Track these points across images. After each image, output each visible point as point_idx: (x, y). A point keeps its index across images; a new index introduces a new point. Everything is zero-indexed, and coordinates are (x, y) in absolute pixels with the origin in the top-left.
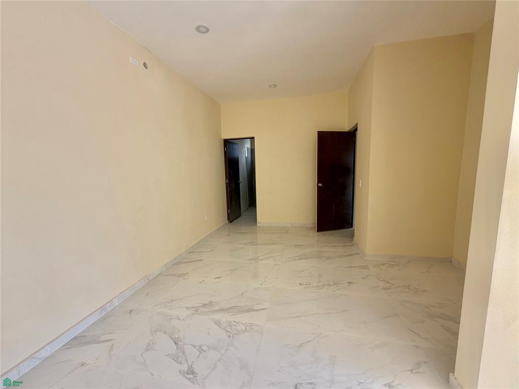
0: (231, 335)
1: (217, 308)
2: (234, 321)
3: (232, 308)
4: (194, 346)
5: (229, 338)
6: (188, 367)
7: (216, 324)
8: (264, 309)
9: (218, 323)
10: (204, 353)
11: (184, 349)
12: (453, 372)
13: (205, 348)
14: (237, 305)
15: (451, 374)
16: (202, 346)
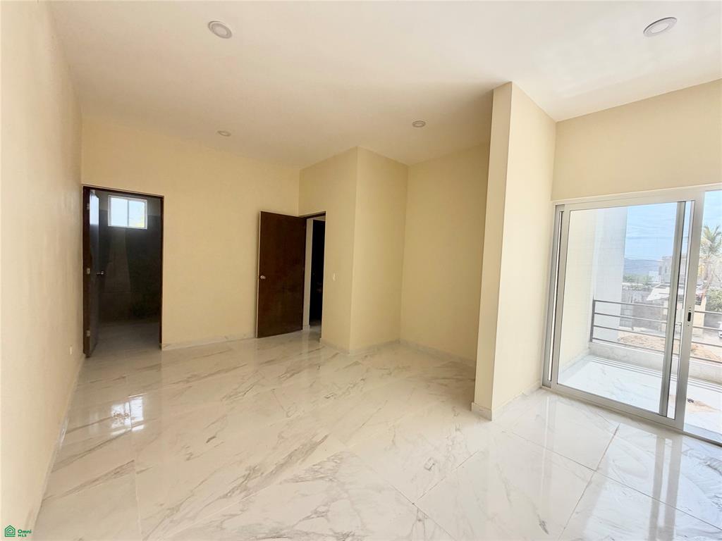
0: (331, 478)
1: (273, 467)
2: (314, 465)
3: (290, 456)
4: (308, 517)
5: (333, 481)
6: (334, 537)
7: (297, 482)
8: (326, 437)
9: (297, 480)
10: (329, 514)
11: (301, 531)
12: (473, 401)
13: (322, 509)
14: (292, 450)
15: (472, 404)
16: (316, 510)
